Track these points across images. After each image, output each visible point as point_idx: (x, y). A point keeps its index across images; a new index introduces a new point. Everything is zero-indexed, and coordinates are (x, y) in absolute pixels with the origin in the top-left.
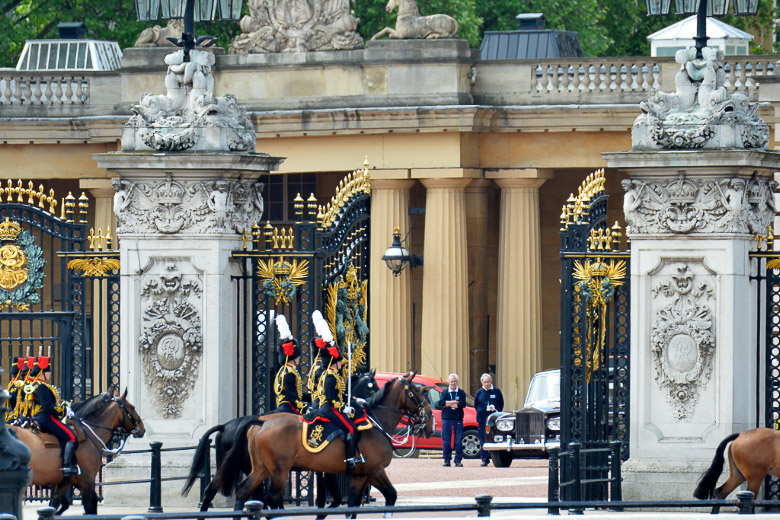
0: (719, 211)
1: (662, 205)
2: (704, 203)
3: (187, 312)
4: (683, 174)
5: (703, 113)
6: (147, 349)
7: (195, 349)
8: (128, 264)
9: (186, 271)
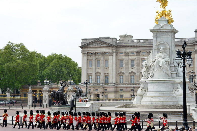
0: (71, 93)
1: (68, 93)
2: (70, 93)
3: (46, 98)
4: (69, 91)
5: (70, 89)
6: (44, 100)
7: (46, 100)
8: (43, 96)
9: (46, 96)
